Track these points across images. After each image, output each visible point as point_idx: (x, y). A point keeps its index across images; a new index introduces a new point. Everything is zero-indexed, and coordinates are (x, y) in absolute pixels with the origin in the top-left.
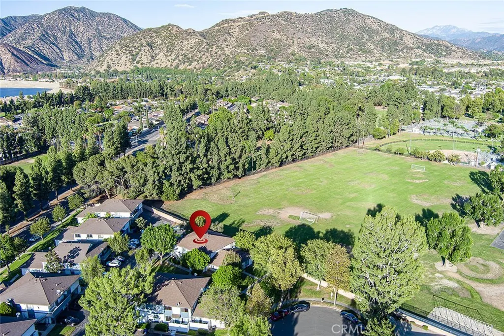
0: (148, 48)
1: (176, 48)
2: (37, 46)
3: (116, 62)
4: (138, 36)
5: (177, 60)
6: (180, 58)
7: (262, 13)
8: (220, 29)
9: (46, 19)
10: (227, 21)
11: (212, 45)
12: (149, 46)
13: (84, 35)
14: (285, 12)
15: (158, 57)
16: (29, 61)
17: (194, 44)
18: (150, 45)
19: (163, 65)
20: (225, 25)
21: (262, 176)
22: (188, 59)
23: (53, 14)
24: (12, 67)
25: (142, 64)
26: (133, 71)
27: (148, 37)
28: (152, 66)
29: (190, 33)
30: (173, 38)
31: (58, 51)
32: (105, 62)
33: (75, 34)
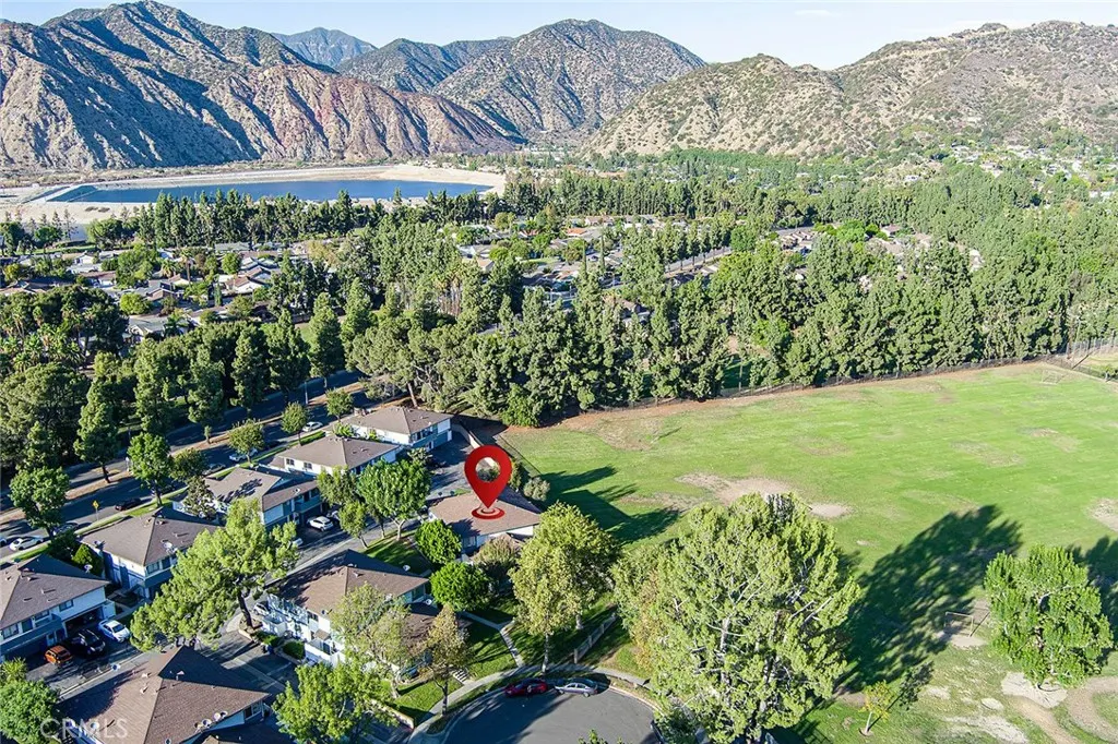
0: (706, 107)
1: (769, 109)
2: (496, 100)
3: (636, 137)
4: (690, 80)
5: (767, 135)
6: (774, 130)
7: (989, 26)
8: (877, 66)
9: (519, 45)
10: (895, 47)
11: (851, 103)
12: (709, 103)
13: (589, 79)
14: (1052, 23)
15: (726, 127)
16: (474, 130)
17: (809, 100)
18: (712, 101)
19: (734, 146)
20: (891, 57)
21: (758, 404)
22: (791, 132)
23: (533, 36)
24: (443, 140)
25: (689, 141)
26: (668, 157)
27: (711, 83)
28: (710, 147)
29: (804, 75)
30: (764, 86)
31: (533, 111)
32: (615, 137)
33: (571, 76)
